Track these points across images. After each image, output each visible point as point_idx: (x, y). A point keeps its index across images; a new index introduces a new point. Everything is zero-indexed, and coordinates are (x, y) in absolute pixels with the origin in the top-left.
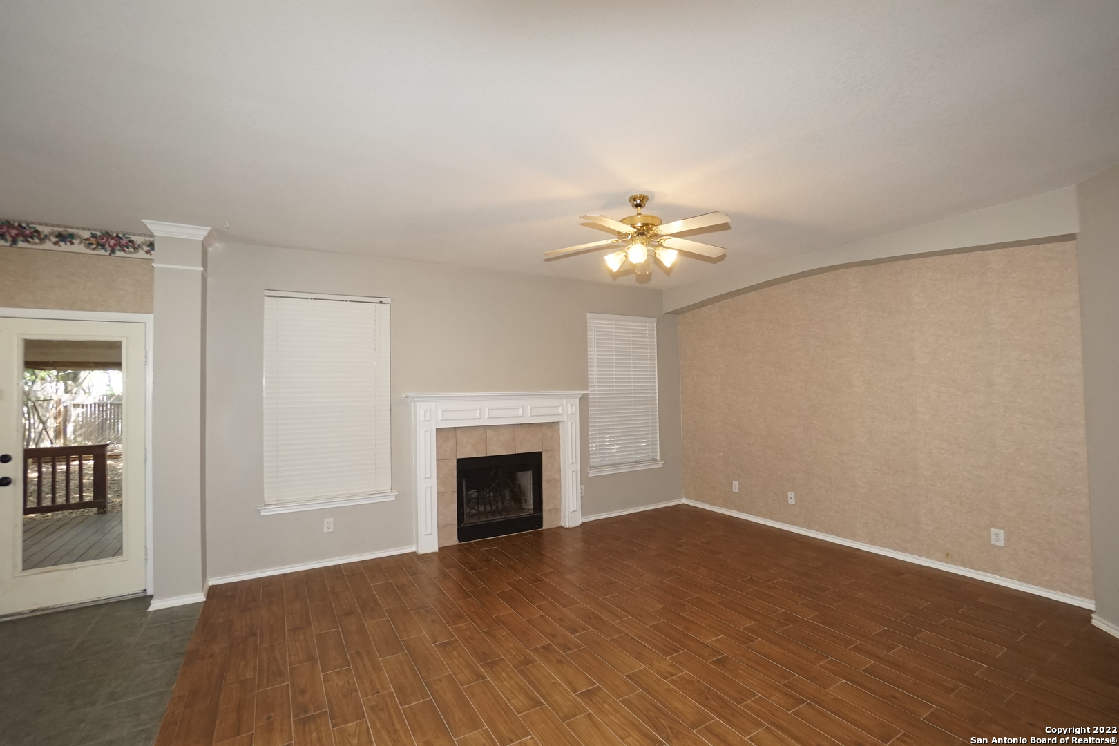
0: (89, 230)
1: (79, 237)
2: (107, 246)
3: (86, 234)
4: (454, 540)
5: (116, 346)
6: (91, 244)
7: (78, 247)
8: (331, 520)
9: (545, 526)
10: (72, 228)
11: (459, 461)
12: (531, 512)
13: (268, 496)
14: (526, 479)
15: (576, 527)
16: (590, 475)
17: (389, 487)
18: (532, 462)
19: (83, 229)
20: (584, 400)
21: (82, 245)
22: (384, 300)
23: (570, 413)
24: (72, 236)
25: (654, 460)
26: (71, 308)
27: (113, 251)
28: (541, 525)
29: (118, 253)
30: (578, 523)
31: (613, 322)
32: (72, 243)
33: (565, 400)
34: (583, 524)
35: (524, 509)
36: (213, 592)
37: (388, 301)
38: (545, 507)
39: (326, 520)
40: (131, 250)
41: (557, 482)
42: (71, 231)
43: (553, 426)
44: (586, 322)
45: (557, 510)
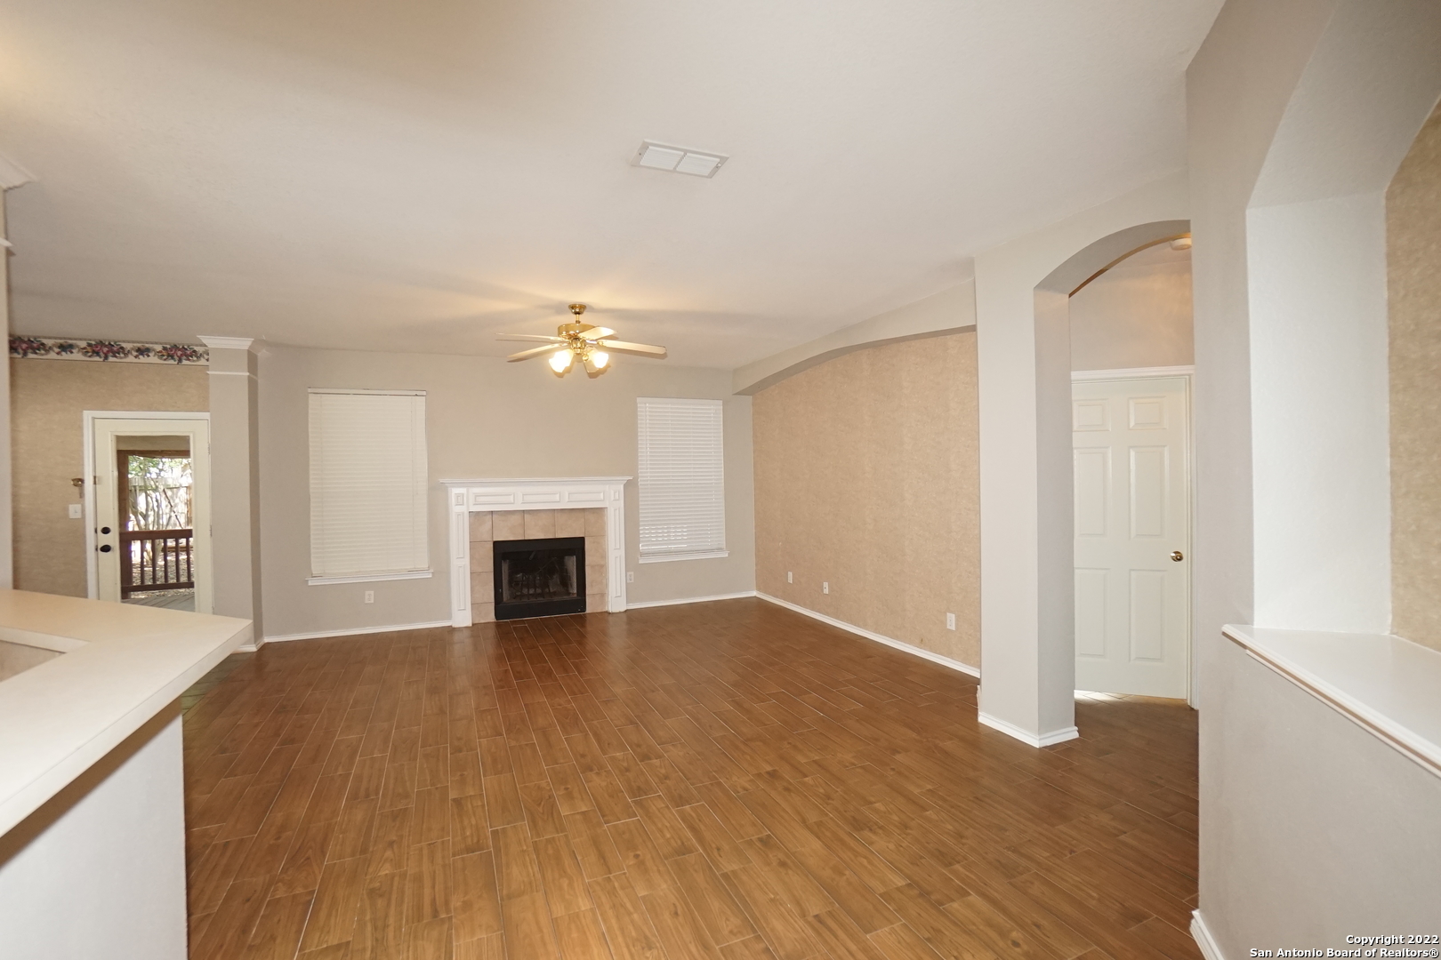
0: (161, 344)
1: (154, 350)
2: (176, 357)
3: (159, 348)
4: (491, 618)
5: (186, 439)
6: (163, 355)
7: (153, 359)
8: (372, 592)
9: (589, 610)
10: (147, 343)
11: (496, 544)
12: (575, 596)
13: (315, 570)
14: (571, 563)
15: (620, 613)
16: (641, 562)
17: (426, 566)
18: (575, 547)
19: (156, 343)
20: (631, 488)
21: (156, 357)
22: (418, 393)
23: (612, 499)
24: (148, 350)
25: (720, 549)
26: (150, 409)
27: (180, 361)
28: (584, 609)
29: (185, 362)
30: (623, 609)
31: (670, 406)
32: (148, 356)
33: (607, 486)
34: (626, 611)
35: (570, 593)
36: (265, 648)
37: (424, 393)
38: (588, 591)
39: (367, 593)
40: (195, 358)
41: (602, 568)
42: (147, 345)
43: (599, 512)
44: (636, 408)
45: (603, 595)
